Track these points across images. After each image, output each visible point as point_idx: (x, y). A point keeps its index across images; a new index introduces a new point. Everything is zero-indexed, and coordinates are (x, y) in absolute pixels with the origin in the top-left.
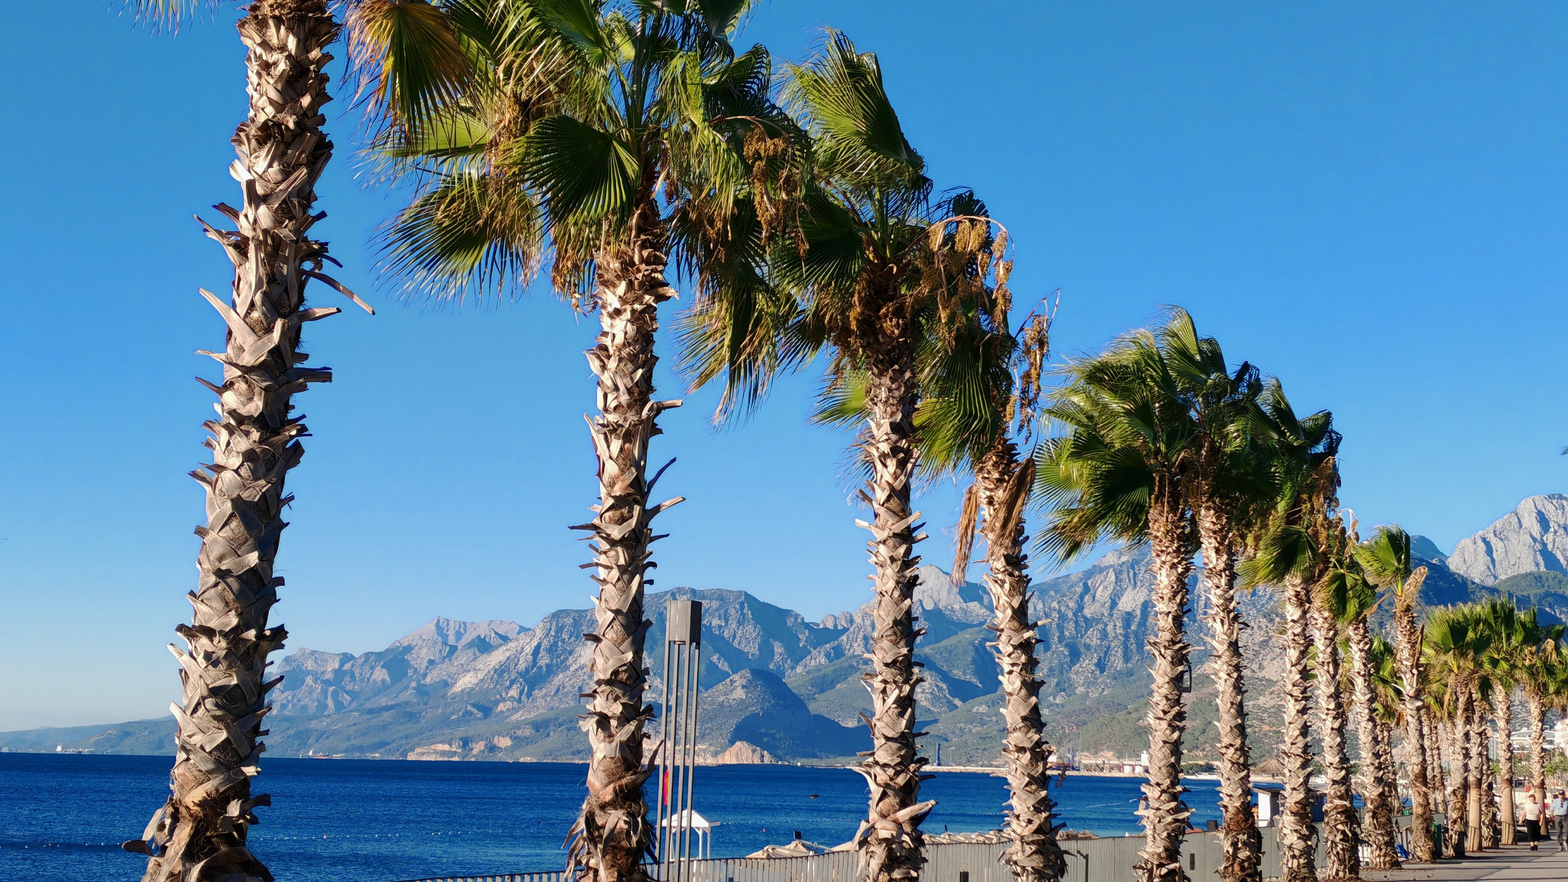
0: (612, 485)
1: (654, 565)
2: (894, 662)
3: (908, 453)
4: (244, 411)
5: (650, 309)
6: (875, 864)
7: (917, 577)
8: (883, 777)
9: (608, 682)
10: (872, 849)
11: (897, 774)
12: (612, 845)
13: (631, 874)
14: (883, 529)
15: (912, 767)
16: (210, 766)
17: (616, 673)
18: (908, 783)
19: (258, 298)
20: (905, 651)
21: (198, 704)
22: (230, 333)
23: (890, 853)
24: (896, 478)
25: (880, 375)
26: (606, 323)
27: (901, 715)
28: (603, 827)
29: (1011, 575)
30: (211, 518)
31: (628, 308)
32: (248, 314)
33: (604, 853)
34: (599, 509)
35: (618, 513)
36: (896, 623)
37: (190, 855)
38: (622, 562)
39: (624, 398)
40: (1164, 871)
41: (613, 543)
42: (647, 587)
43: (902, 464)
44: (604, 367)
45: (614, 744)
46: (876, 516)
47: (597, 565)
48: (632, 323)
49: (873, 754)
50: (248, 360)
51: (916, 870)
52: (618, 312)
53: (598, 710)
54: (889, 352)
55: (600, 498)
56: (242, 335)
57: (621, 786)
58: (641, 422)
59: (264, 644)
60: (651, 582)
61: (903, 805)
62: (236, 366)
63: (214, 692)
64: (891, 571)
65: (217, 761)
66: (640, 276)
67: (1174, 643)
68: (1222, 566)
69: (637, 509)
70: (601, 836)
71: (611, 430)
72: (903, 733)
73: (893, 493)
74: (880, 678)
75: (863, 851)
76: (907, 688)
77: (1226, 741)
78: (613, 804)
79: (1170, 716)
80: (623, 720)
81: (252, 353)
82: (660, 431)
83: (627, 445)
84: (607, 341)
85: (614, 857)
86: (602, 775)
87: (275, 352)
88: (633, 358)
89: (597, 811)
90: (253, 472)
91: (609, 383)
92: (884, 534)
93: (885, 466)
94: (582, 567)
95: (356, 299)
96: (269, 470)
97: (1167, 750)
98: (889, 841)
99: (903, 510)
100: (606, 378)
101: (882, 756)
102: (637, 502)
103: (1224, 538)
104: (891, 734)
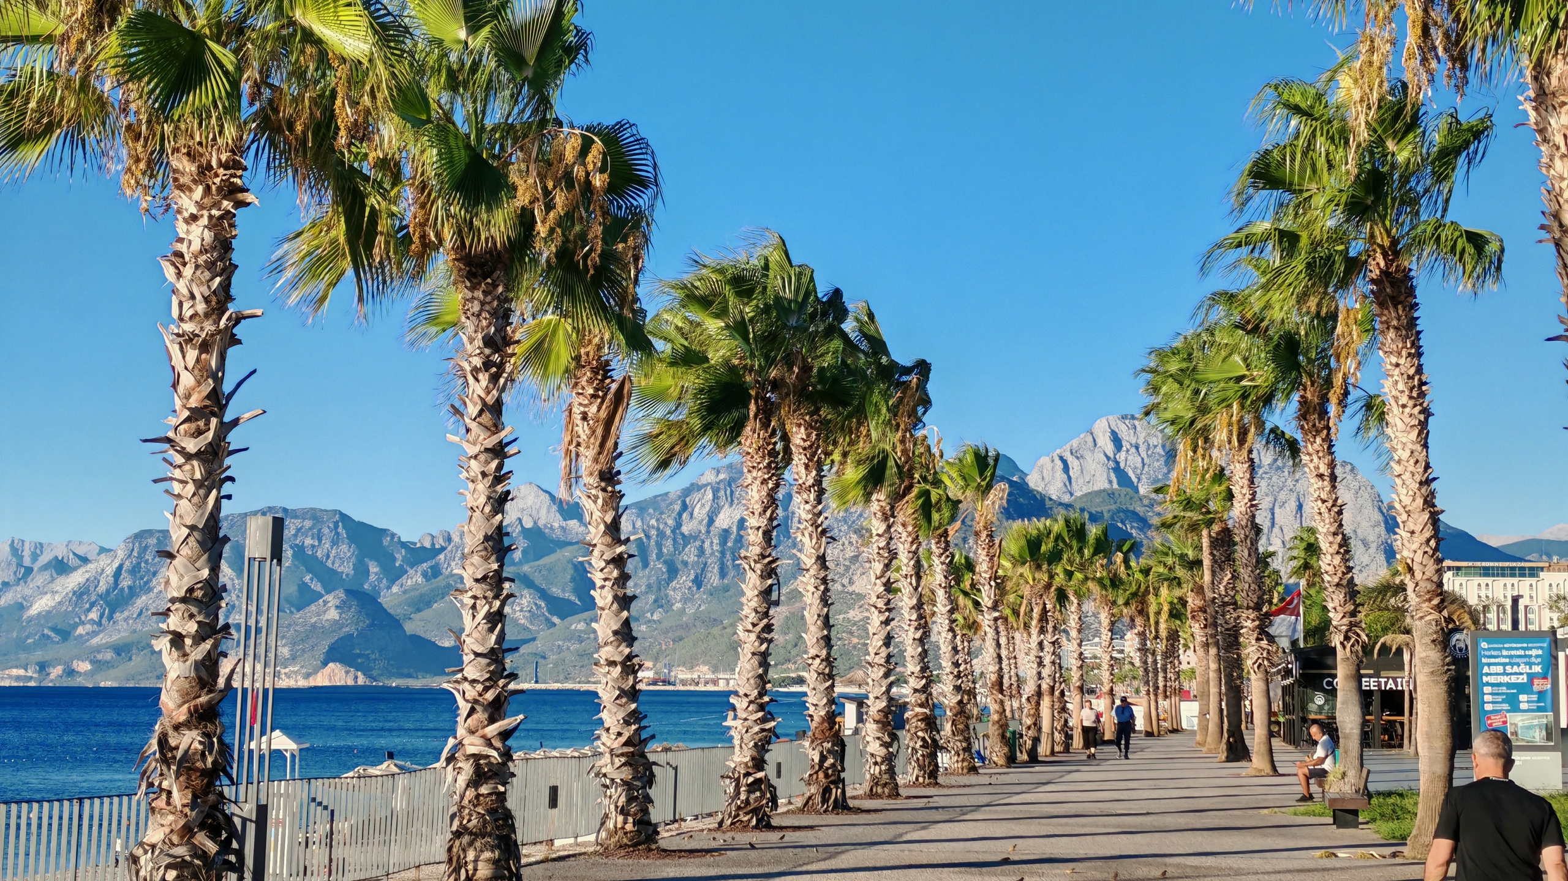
0: (188, 397)
1: (231, 479)
2: (484, 578)
3: (501, 367)
5: (228, 215)
6: (462, 780)
7: (508, 493)
8: (471, 693)
9: (183, 600)
10: (459, 765)
11: (486, 689)
12: (185, 766)
13: (206, 794)
14: (474, 444)
15: (501, 682)
17: (191, 590)
18: (497, 699)
20: (495, 566)
23: (478, 768)
24: (488, 393)
25: (473, 289)
26: (181, 228)
27: (491, 630)
28: (177, 748)
29: (604, 490)
31: (206, 213)
33: (178, 775)
34: (173, 421)
35: (193, 426)
36: (487, 538)
38: (198, 476)
39: (201, 307)
40: (751, 779)
41: (189, 457)
42: (224, 501)
43: (495, 378)
44: (179, 275)
45: (188, 663)
46: (468, 430)
47: (171, 479)
48: (210, 229)
49: (462, 670)
51: (504, 784)
52: (194, 218)
53: (172, 628)
55: (175, 411)
57: (196, 706)
58: (219, 332)
60: (229, 497)
61: (492, 720)
64: (482, 486)
66: (217, 180)
67: (764, 557)
68: (811, 481)
69: (214, 421)
70: (174, 757)
71: (188, 339)
72: (492, 649)
73: (485, 407)
74: (470, 594)
75: (450, 767)
76: (497, 604)
77: (813, 652)
78: (187, 725)
79: (758, 629)
80: (199, 638)
82: (239, 342)
83: (204, 356)
84: (183, 248)
85: (189, 778)
86: (176, 695)
88: (210, 266)
89: (171, 732)
91: (185, 291)
92: (477, 449)
93: (477, 380)
94: (155, 481)
97: (755, 661)
98: (477, 757)
99: (496, 426)
100: (182, 286)
101: (471, 672)
102: (214, 414)
103: (813, 454)
104: (480, 650)
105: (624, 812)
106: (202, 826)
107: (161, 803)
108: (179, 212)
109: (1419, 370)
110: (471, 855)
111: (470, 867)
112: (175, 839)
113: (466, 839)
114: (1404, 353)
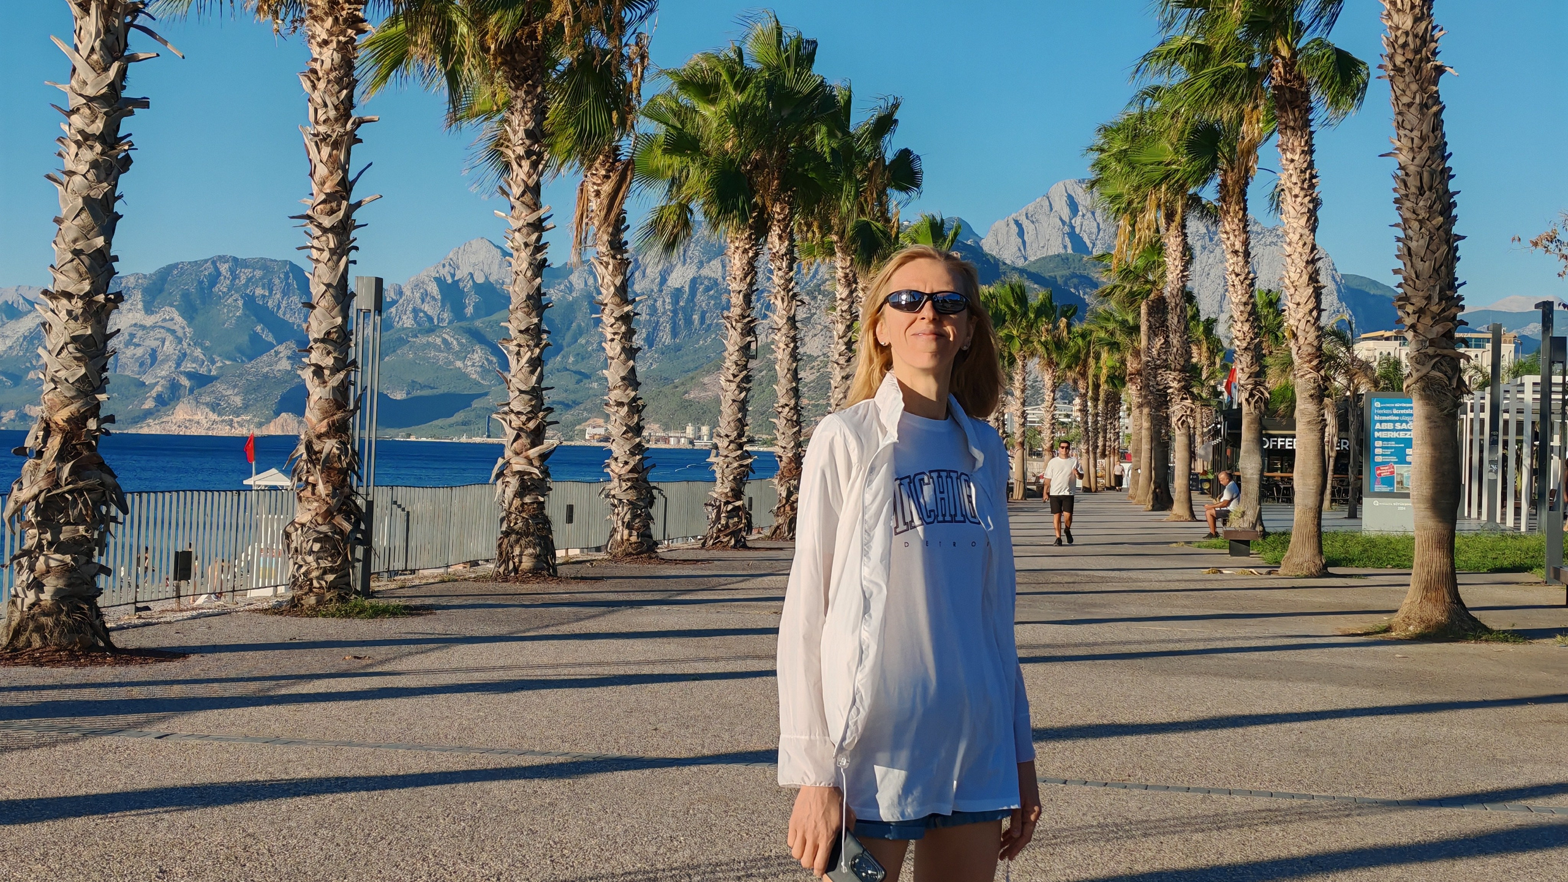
0: (323, 183)
1: (356, 248)
2: (527, 330)
3: (540, 155)
4: (89, 130)
5: (352, 40)
6: (510, 492)
7: (545, 260)
8: (516, 423)
9: (323, 341)
10: (507, 479)
11: (529, 420)
12: (328, 466)
13: (343, 487)
14: (518, 219)
15: (541, 414)
16: (73, 393)
17: (328, 333)
18: (538, 427)
19: (97, 44)
20: (536, 320)
21: (62, 348)
22: (74, 70)
23: (522, 482)
24: (530, 177)
25: (516, 89)
26: (315, 51)
27: (532, 372)
28: (321, 452)
29: (614, 257)
30: (64, 211)
31: (334, 39)
32: (89, 56)
33: (322, 472)
34: (310, 201)
35: (328, 206)
36: (529, 297)
37: (61, 457)
38: (332, 245)
39: (332, 113)
40: (730, 507)
41: (325, 231)
42: (351, 266)
43: (534, 165)
44: (314, 87)
45: (328, 388)
46: (513, 208)
47: (313, 247)
48: (338, 52)
49: (508, 404)
50: (90, 91)
51: (543, 496)
52: (326, 43)
53: (313, 361)
54: (524, 69)
55: (312, 194)
56: (84, 72)
57: (333, 421)
58: (346, 133)
59: (110, 305)
60: (354, 262)
61: (533, 445)
62: (81, 95)
63: (74, 339)
64: (525, 254)
65: (78, 390)
66: (344, 13)
67: (744, 317)
68: (783, 251)
69: (344, 203)
70: (318, 460)
71: (321, 139)
72: (533, 387)
73: (527, 189)
74: (515, 342)
75: (499, 482)
76: (537, 351)
77: (782, 401)
78: (327, 435)
79: (738, 379)
80: (335, 370)
81: (94, 87)
82: (360, 141)
83: (335, 152)
84: (317, 66)
85: (329, 475)
86: (318, 413)
87: (111, 85)
88: (339, 81)
89: (315, 440)
90: (97, 176)
91: (319, 101)
92: (520, 223)
93: (520, 166)
94: (299, 249)
95: (169, 46)
96: (108, 175)
97: (735, 408)
98: (521, 473)
99: (535, 204)
100: (317, 96)
101: (516, 406)
102: (344, 198)
104: (523, 388)
105: (629, 526)
106: (340, 511)
107: (308, 493)
108: (313, 37)
109: (1311, 166)
110: (517, 551)
111: (516, 560)
112: (320, 520)
113: (513, 537)
114: (1298, 151)
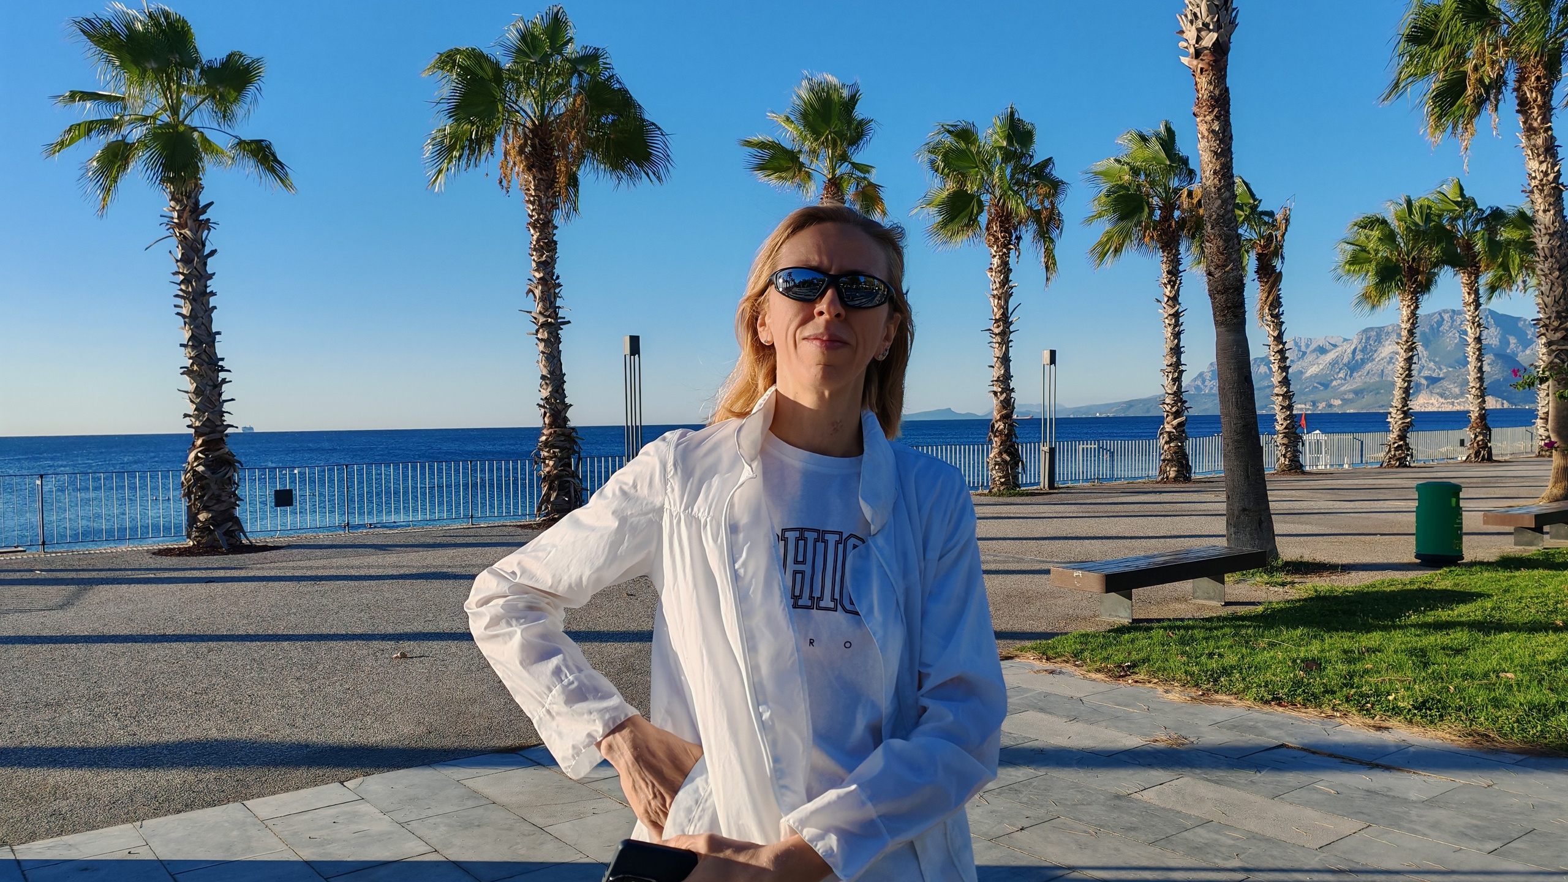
0: (995, 315)
1: (1012, 341)
2: (1171, 365)
6: (1164, 441)
7: (1180, 331)
8: (1166, 409)
9: (995, 381)
11: (1173, 407)
14: (1165, 313)
15: (1179, 404)
18: (1177, 410)
20: (1174, 360)
23: (1170, 437)
25: (1163, 252)
26: (992, 260)
27: (1174, 384)
29: (1273, 322)
31: (998, 254)
34: (993, 323)
35: (997, 324)
36: (1171, 349)
38: (999, 341)
39: (998, 285)
40: (1396, 445)
41: (995, 335)
42: (1009, 348)
43: (1173, 287)
44: (991, 275)
45: (999, 401)
46: (1164, 308)
48: (999, 259)
52: (995, 256)
53: (994, 390)
54: (1166, 243)
57: (1002, 414)
58: (1005, 292)
60: (1011, 347)
61: (1175, 418)
64: (1170, 329)
67: (1408, 342)
68: (1471, 300)
69: (1005, 322)
71: (996, 296)
72: (1174, 392)
73: (1170, 298)
74: (1165, 371)
75: (1160, 436)
77: (1472, 385)
78: (1000, 420)
79: (1404, 376)
80: (1001, 393)
82: (1013, 295)
83: (1000, 301)
84: (992, 266)
85: (1001, 437)
86: (996, 413)
88: (1001, 271)
91: (994, 280)
92: (1167, 315)
93: (1167, 288)
97: (1401, 391)
98: (1169, 433)
100: (992, 278)
101: (1167, 401)
102: (1005, 320)
103: (1472, 287)
104: (1169, 392)
105: (1285, 456)
106: (1005, 452)
107: (994, 445)
108: (991, 254)
110: (1168, 469)
111: (1168, 473)
112: (996, 456)
